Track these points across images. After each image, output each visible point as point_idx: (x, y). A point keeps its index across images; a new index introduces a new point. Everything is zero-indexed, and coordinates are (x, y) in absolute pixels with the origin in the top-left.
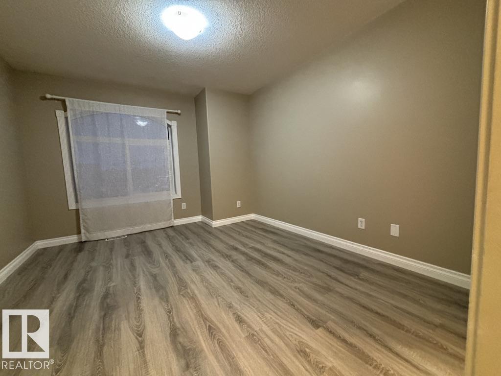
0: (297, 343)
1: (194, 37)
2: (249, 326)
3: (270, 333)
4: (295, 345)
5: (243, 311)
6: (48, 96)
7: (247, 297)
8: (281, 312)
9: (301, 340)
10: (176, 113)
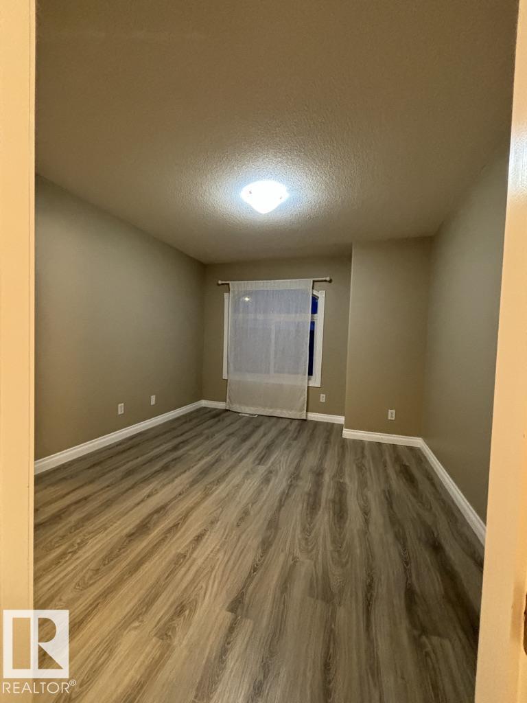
0: (193, 597)
1: (274, 208)
2: (194, 549)
3: (194, 569)
4: (189, 598)
5: (212, 534)
6: (220, 282)
7: (238, 526)
8: (235, 564)
9: (200, 600)
10: (326, 281)
